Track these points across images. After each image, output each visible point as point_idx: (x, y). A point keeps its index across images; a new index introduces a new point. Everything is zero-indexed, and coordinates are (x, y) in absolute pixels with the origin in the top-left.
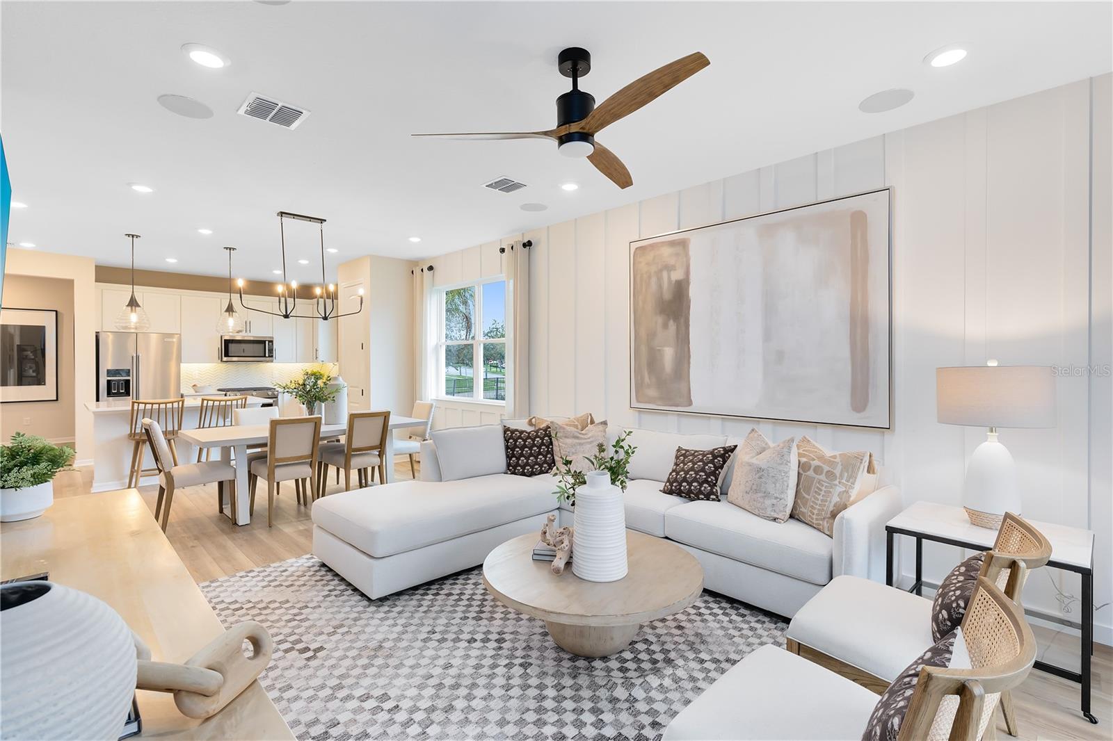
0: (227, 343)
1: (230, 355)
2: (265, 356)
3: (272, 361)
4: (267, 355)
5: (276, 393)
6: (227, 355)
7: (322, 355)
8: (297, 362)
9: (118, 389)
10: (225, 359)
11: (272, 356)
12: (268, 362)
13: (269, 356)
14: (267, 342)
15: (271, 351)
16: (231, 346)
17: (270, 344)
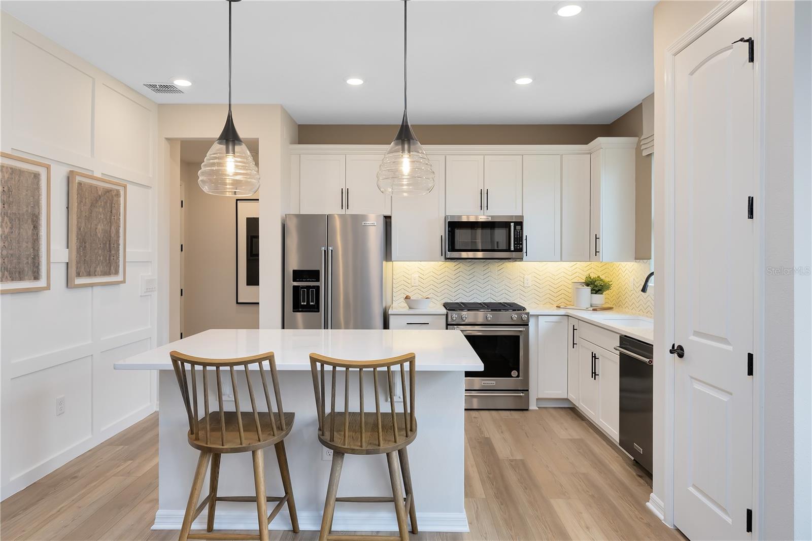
0: (454, 226)
1: (457, 247)
2: (509, 250)
3: (521, 259)
4: (512, 248)
5: (525, 317)
6: (452, 248)
7: (608, 244)
8: (561, 260)
9: (308, 302)
10: (449, 254)
11: (521, 250)
12: (515, 259)
13: (516, 250)
14: (512, 224)
15: (519, 240)
16: (460, 234)
17: (518, 227)
